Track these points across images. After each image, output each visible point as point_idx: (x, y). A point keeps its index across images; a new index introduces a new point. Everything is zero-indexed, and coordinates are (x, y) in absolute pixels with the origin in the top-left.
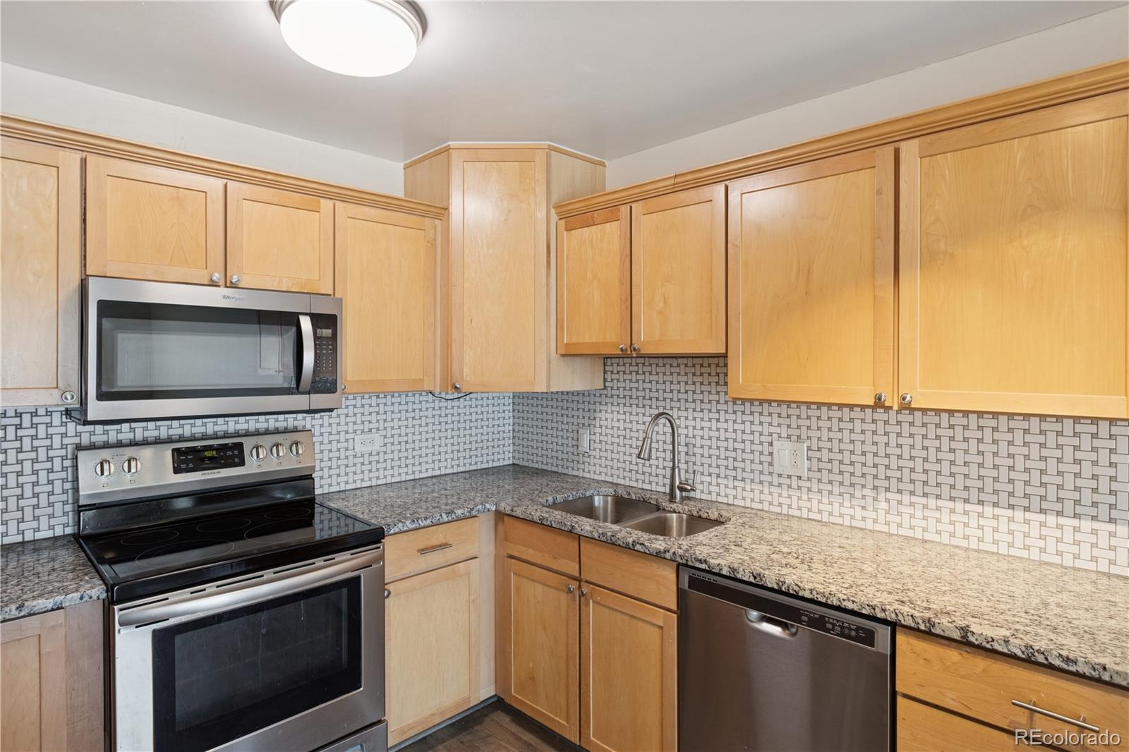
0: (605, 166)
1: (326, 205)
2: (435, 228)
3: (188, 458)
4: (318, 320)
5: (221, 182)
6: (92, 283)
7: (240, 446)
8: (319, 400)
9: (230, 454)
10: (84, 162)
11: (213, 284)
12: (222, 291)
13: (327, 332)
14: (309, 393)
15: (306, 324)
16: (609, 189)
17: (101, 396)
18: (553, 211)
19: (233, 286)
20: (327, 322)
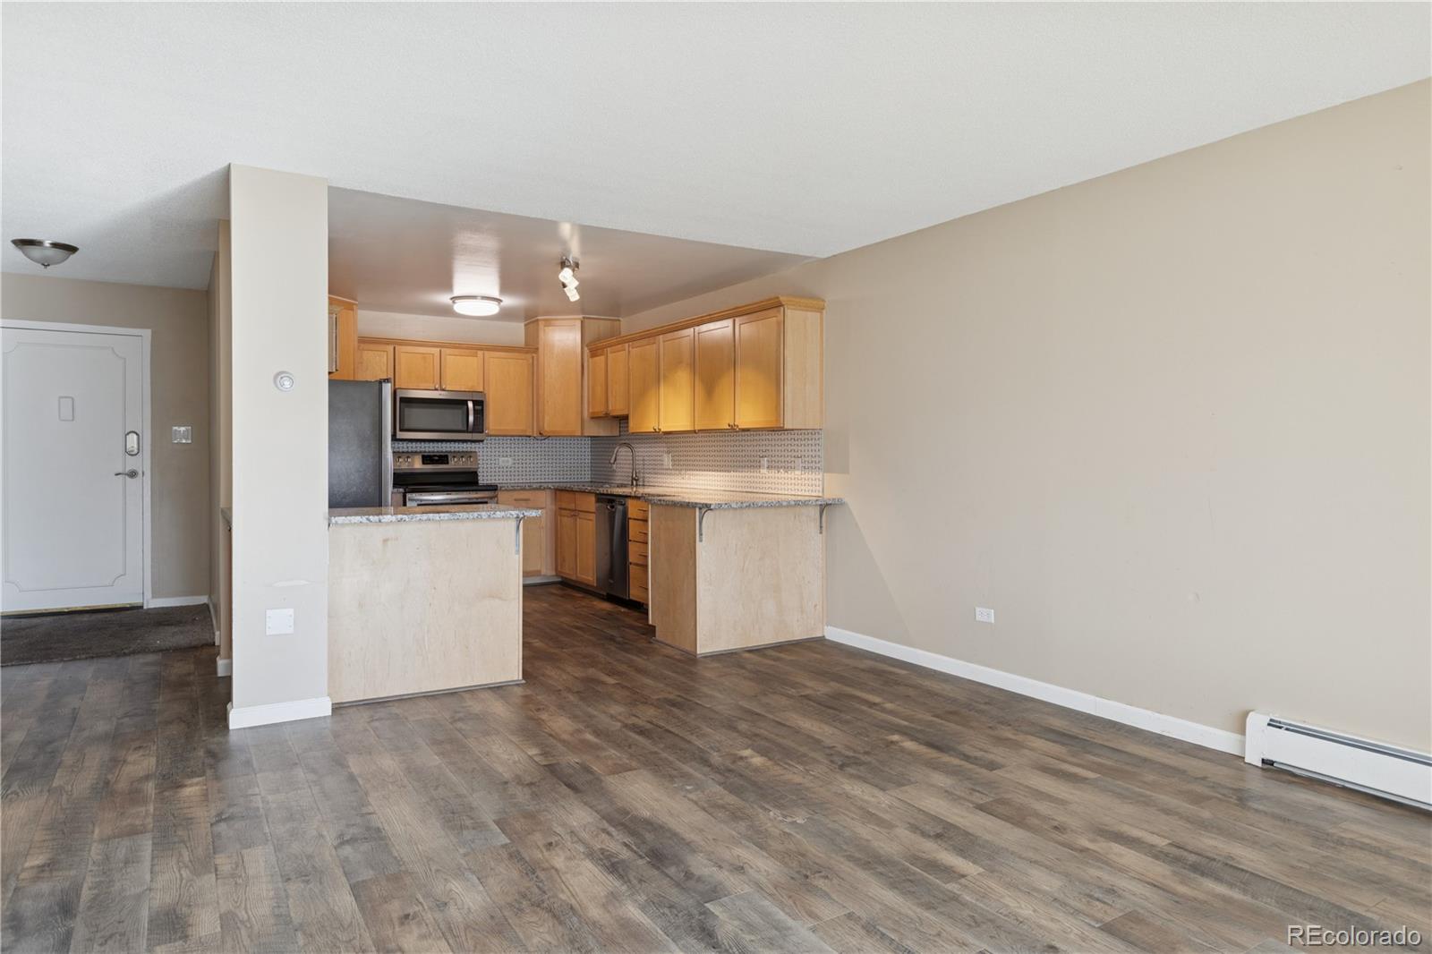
0: (619, 320)
1: (480, 353)
2: (533, 357)
3: (427, 459)
4: (475, 403)
5: (438, 350)
6: (398, 391)
7: (447, 456)
8: (476, 436)
9: (443, 459)
10: (394, 348)
11: (436, 390)
12: (440, 392)
13: (478, 408)
14: (472, 432)
15: (470, 405)
16: (623, 334)
17: (401, 430)
18: (586, 349)
19: (444, 390)
20: (479, 404)
